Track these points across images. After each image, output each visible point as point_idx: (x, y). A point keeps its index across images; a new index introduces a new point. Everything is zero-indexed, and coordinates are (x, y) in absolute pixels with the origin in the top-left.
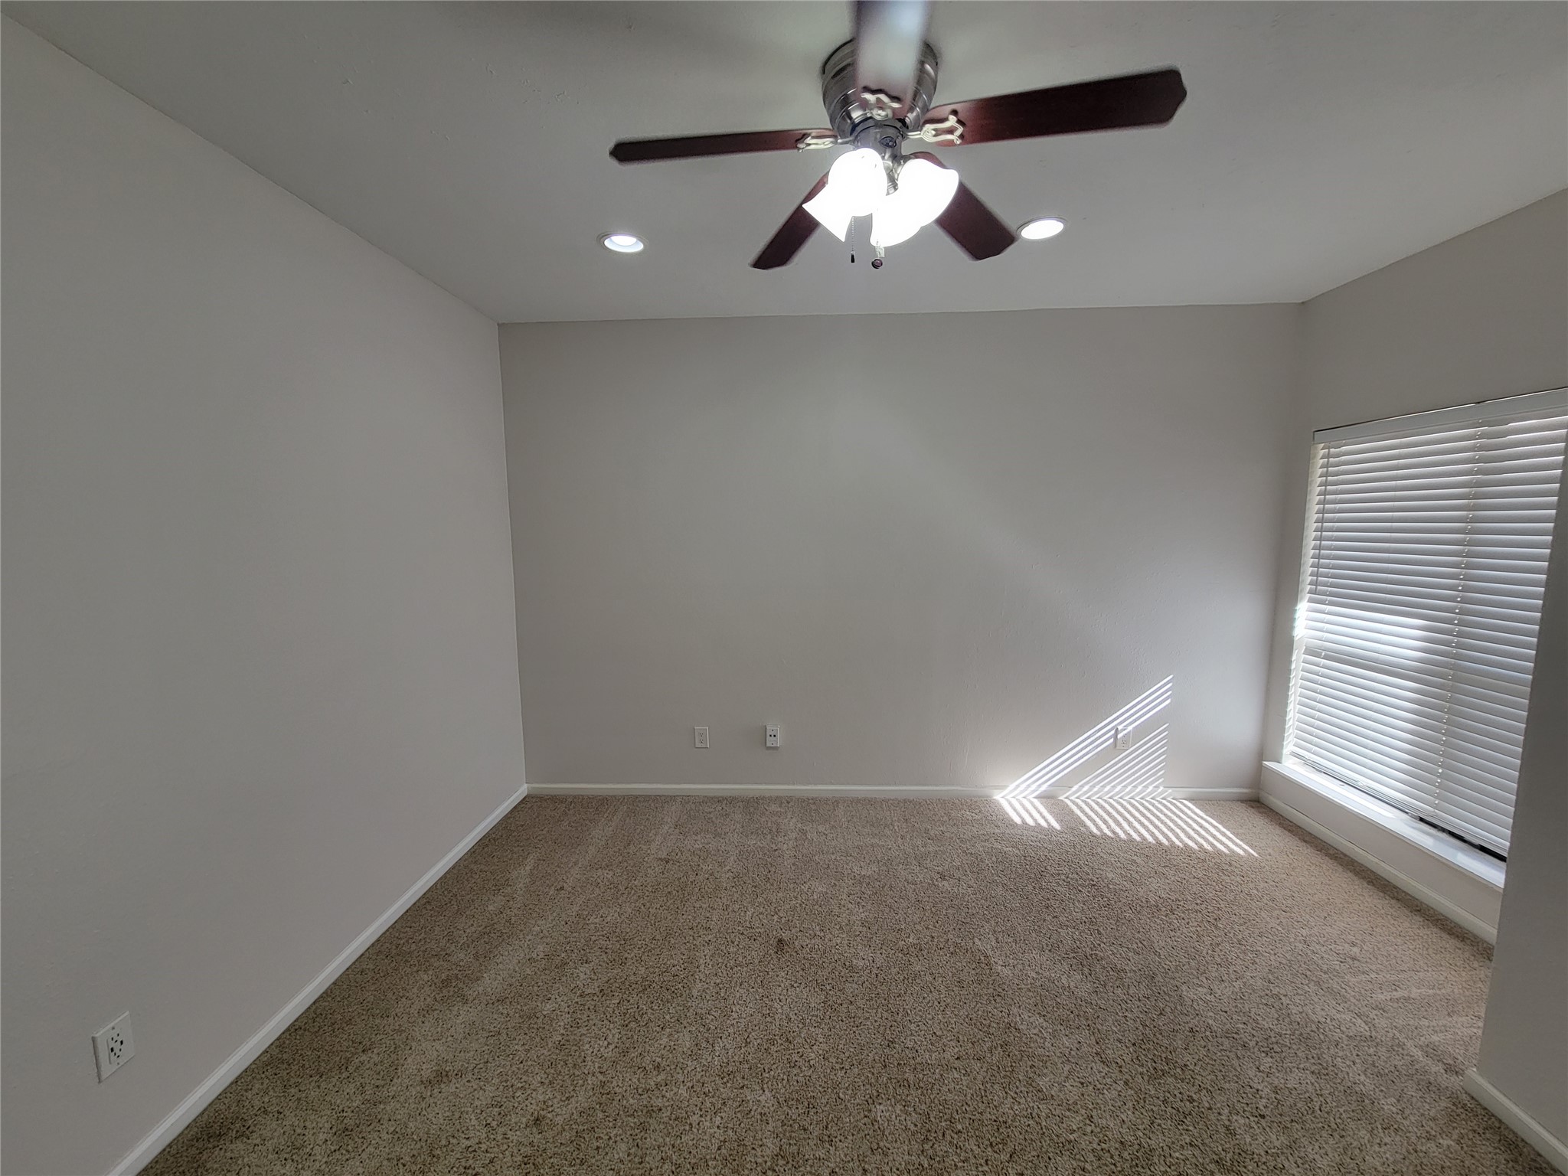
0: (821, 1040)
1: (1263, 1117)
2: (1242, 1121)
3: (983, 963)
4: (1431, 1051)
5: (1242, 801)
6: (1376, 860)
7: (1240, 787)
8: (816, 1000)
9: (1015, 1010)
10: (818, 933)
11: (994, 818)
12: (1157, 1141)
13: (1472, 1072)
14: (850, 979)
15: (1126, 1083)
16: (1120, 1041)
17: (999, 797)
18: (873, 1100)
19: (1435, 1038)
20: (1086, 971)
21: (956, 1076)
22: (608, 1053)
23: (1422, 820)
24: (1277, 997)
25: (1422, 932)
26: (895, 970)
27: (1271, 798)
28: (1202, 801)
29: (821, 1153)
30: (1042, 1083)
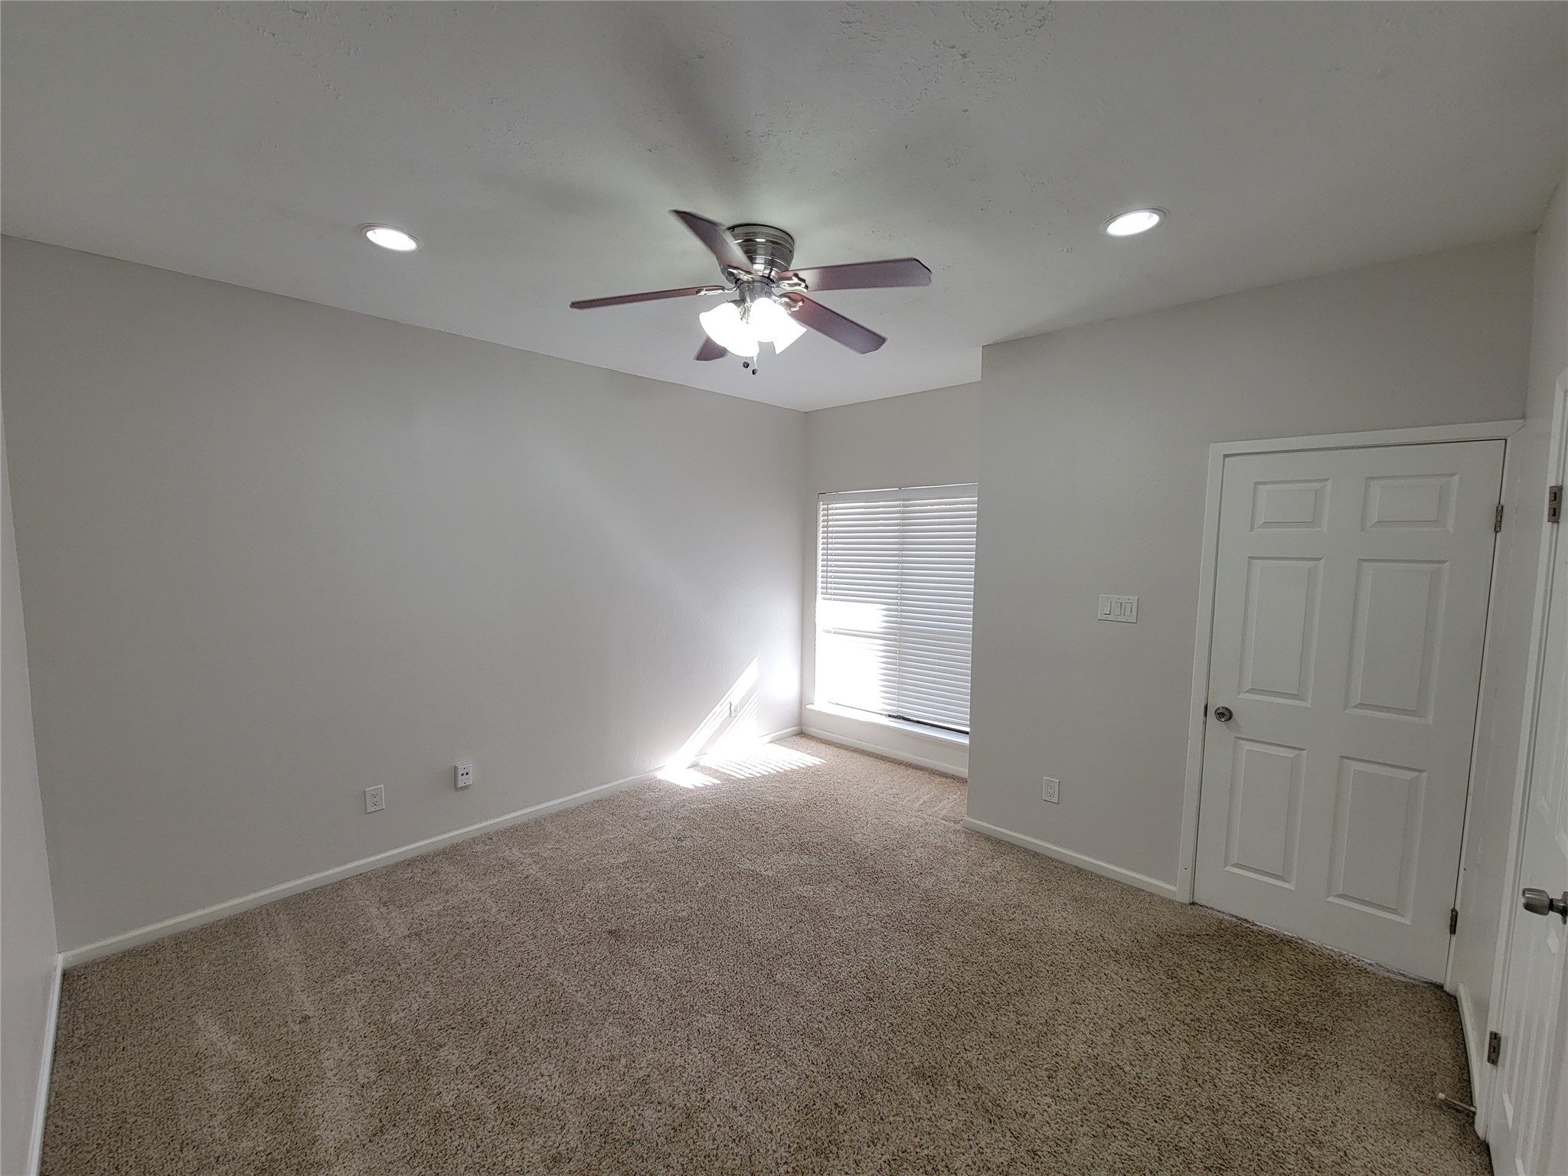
0: (708, 968)
1: (921, 873)
2: (917, 880)
3: (755, 875)
4: (945, 818)
5: (796, 735)
6: (873, 746)
7: (789, 727)
8: (679, 951)
9: (793, 889)
10: (634, 912)
11: (673, 791)
12: (899, 906)
13: (966, 818)
14: (688, 926)
15: (868, 891)
16: (849, 875)
17: (661, 775)
18: (771, 975)
19: (943, 813)
20: (807, 852)
21: (798, 936)
22: (557, 1080)
23: (890, 716)
24: (887, 823)
25: (909, 772)
26: (710, 905)
27: (810, 729)
28: (778, 741)
29: (773, 1018)
30: (837, 913)
